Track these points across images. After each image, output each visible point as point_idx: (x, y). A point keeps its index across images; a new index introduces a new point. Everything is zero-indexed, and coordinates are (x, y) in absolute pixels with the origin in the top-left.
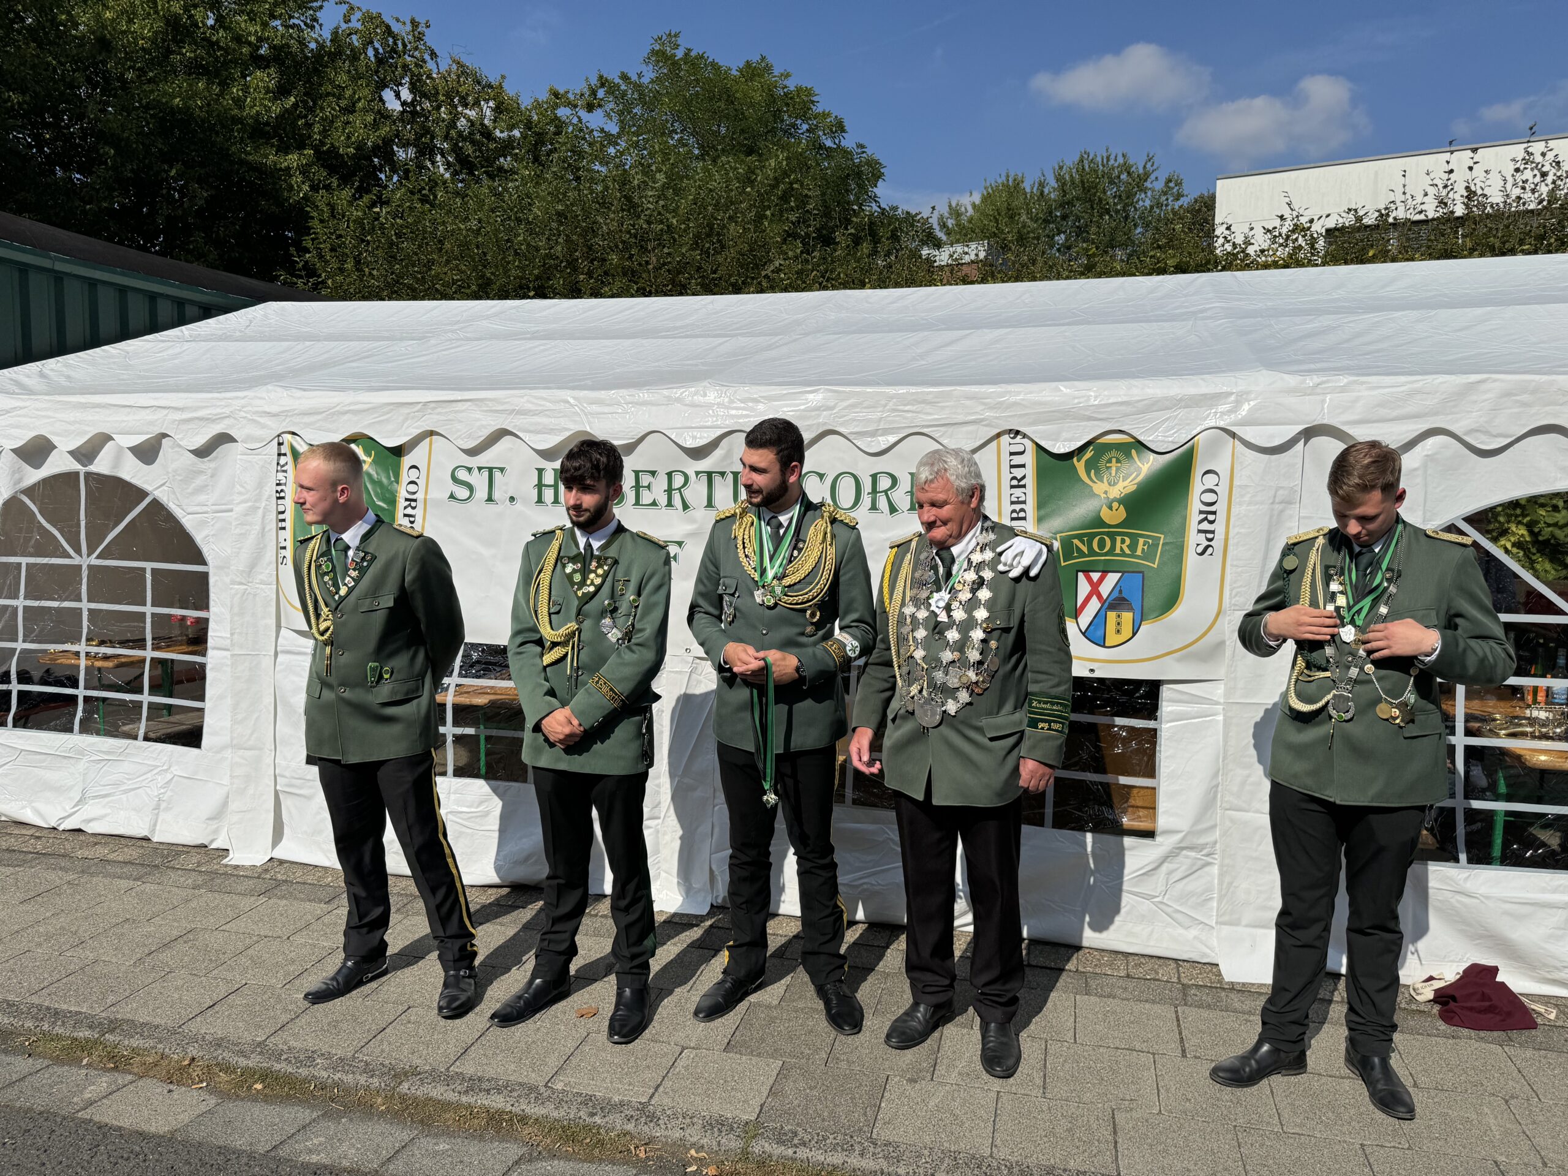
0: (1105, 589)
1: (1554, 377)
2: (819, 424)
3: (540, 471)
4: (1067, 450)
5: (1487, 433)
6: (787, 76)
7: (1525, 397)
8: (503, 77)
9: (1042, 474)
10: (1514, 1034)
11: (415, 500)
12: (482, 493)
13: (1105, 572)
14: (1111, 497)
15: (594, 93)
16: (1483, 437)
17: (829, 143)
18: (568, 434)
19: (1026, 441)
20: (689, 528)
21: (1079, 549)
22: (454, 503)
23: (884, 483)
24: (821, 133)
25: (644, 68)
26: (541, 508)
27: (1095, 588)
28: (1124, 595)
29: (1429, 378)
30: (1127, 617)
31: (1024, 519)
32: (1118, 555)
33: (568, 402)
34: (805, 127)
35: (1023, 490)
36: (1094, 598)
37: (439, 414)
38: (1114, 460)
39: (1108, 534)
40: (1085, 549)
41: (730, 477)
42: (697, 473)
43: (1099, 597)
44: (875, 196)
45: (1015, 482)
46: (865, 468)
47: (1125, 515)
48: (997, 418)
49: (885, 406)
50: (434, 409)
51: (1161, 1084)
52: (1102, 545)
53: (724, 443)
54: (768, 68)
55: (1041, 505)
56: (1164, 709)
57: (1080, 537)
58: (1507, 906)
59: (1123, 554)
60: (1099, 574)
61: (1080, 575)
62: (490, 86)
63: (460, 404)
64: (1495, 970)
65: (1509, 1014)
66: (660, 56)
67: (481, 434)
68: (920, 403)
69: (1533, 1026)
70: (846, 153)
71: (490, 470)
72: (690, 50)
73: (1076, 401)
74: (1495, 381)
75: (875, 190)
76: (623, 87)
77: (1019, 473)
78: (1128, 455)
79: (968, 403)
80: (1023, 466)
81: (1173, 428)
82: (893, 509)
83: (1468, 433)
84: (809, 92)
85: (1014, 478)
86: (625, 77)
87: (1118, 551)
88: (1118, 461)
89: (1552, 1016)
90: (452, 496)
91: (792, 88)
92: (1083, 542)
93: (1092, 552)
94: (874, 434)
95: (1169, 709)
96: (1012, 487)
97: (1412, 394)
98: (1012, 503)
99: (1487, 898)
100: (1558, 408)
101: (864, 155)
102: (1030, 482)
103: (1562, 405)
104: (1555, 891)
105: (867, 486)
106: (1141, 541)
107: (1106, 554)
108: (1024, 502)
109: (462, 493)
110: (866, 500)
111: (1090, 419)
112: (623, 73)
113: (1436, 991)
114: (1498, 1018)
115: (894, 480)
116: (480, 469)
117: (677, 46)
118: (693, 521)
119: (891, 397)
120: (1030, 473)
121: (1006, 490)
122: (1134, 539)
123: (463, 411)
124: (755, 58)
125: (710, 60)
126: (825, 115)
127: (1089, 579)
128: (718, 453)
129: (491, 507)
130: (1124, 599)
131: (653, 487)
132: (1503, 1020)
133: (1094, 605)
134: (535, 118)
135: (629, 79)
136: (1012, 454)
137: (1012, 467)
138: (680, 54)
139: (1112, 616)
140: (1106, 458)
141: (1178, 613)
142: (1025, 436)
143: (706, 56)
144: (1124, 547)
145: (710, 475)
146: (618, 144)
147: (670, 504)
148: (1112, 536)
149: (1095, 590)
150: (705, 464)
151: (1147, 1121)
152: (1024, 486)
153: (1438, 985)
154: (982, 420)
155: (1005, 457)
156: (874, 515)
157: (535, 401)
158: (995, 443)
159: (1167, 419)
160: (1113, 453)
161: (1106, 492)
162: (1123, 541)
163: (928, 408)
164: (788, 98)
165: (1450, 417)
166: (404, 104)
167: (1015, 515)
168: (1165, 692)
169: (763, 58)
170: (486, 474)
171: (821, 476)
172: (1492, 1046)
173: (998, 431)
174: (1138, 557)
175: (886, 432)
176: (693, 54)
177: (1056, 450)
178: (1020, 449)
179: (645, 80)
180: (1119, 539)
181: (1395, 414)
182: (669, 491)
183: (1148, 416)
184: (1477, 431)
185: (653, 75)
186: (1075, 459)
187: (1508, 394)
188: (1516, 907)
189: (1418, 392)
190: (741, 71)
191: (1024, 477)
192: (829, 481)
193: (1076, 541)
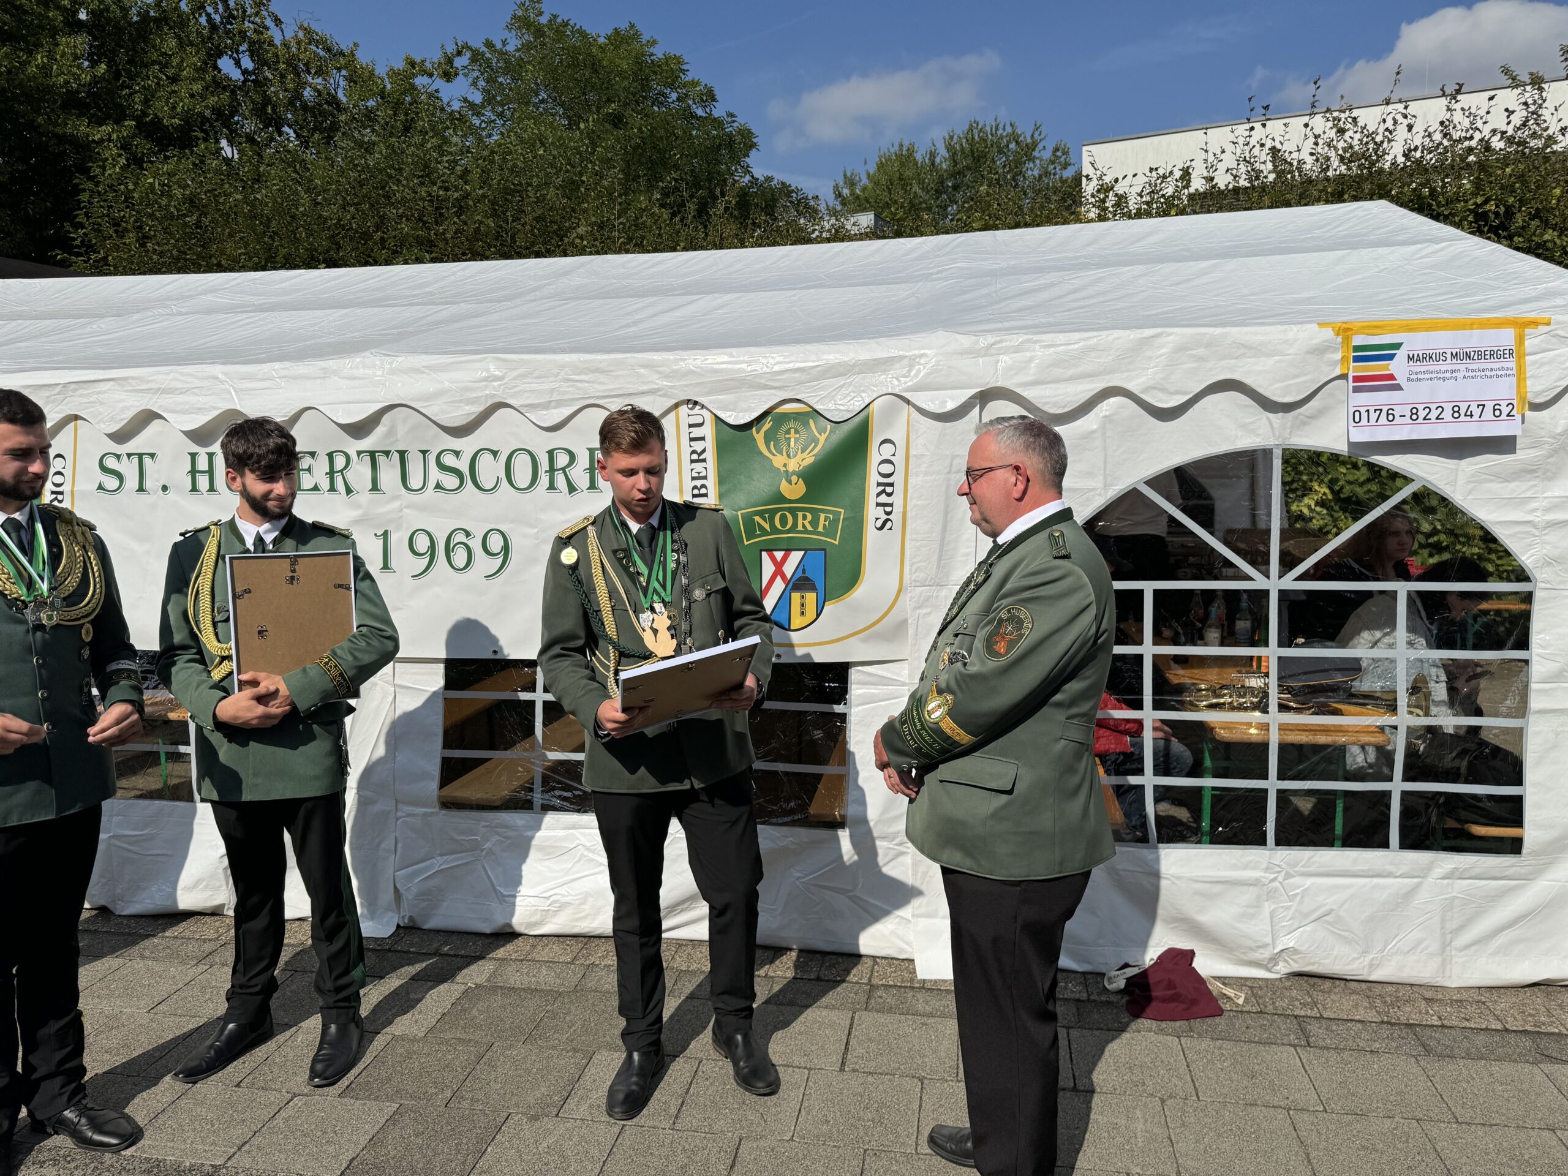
0: (789, 569)
1: (1227, 329)
2: (487, 395)
3: (193, 456)
4: (742, 422)
5: (1163, 390)
6: (653, 43)
7: (1200, 351)
8: (356, 45)
9: (723, 448)
10: (1196, 1024)
11: (61, 493)
12: (132, 482)
13: (788, 551)
14: (790, 470)
15: (450, 61)
16: (1161, 395)
17: (700, 112)
18: (215, 413)
19: (704, 412)
20: (355, 514)
21: (761, 527)
22: (102, 495)
23: (562, 460)
24: (690, 102)
25: (506, 34)
26: (195, 497)
27: (779, 566)
28: (807, 575)
29: (1104, 334)
30: (811, 597)
31: (705, 495)
32: (800, 532)
33: (217, 378)
34: (674, 96)
35: (703, 464)
36: (779, 579)
37: (81, 396)
38: (792, 431)
39: (789, 510)
40: (767, 527)
41: (396, 457)
42: (359, 453)
43: (783, 577)
44: (748, 166)
45: (695, 457)
46: (541, 444)
47: (804, 489)
48: (671, 387)
49: (557, 375)
50: (75, 390)
51: (806, 1104)
52: (784, 521)
53: (386, 419)
54: (637, 36)
55: (721, 481)
56: (853, 692)
57: (761, 514)
58: (1198, 886)
59: (806, 531)
60: (782, 553)
61: (764, 554)
62: (342, 54)
63: (102, 384)
64: (1189, 956)
65: (1194, 1002)
66: (522, 22)
67: (124, 416)
68: (593, 371)
69: (1219, 1012)
70: (718, 123)
71: (140, 456)
72: (555, 16)
73: (749, 369)
74: (1170, 334)
75: (747, 159)
76: (488, 55)
77: (698, 446)
78: (806, 424)
79: (642, 371)
80: (702, 439)
81: (848, 395)
82: (572, 489)
83: (1144, 391)
84: (678, 60)
85: (694, 452)
86: (489, 44)
87: (800, 528)
88: (797, 432)
89: (1241, 1001)
90: (100, 487)
91: (661, 56)
92: (764, 519)
93: (775, 530)
94: (546, 406)
95: (860, 692)
96: (693, 461)
97: (1086, 351)
98: (693, 478)
99: (1179, 878)
100: (1233, 361)
101: (735, 125)
102: (710, 455)
103: (1237, 358)
104: (1245, 867)
105: (544, 465)
106: (822, 516)
107: (788, 532)
108: (705, 478)
109: (112, 483)
110: (544, 479)
111: (766, 387)
112: (487, 40)
113: (1128, 979)
114: (1183, 1006)
115: (572, 456)
116: (129, 455)
117: (541, 14)
118: (358, 506)
119: (563, 367)
120: (709, 445)
121: (687, 465)
122: (815, 513)
123: (105, 392)
124: (623, 26)
125: (578, 27)
126: (694, 84)
127: (773, 559)
128: (380, 431)
129: (142, 497)
130: (807, 579)
131: (315, 470)
132: (1187, 1009)
133: (779, 586)
134: (389, 86)
135: (494, 46)
136: (691, 426)
137: (692, 440)
138: (544, 20)
139: (796, 596)
140: (784, 428)
141: (860, 592)
142: (703, 407)
143: (572, 23)
144: (806, 523)
145: (372, 454)
146: (483, 115)
147: (332, 489)
148: (793, 512)
149: (779, 571)
150: (367, 444)
151: (773, 1150)
152: (704, 460)
153: (1130, 972)
154: (658, 390)
155: (684, 429)
156: (553, 495)
157: (183, 378)
158: (673, 414)
159: (842, 386)
160: (792, 424)
161: (785, 465)
162: (805, 517)
163: (602, 378)
164: (656, 67)
165: (1126, 374)
166: (245, 72)
167: (696, 492)
168: (854, 674)
169: (632, 26)
170: (135, 460)
171: (495, 453)
172: (1170, 1038)
173: (674, 401)
174: (820, 534)
175: (560, 404)
176: (559, 20)
177: (731, 421)
178: (699, 420)
179: (510, 48)
180: (800, 514)
181: (1070, 372)
182: (331, 473)
183: (826, 382)
184: (1154, 388)
185: (519, 43)
186: (754, 429)
187: (1182, 348)
188: (1208, 886)
189: (1093, 349)
190: (608, 38)
191: (704, 451)
192: (503, 458)
193: (757, 518)
